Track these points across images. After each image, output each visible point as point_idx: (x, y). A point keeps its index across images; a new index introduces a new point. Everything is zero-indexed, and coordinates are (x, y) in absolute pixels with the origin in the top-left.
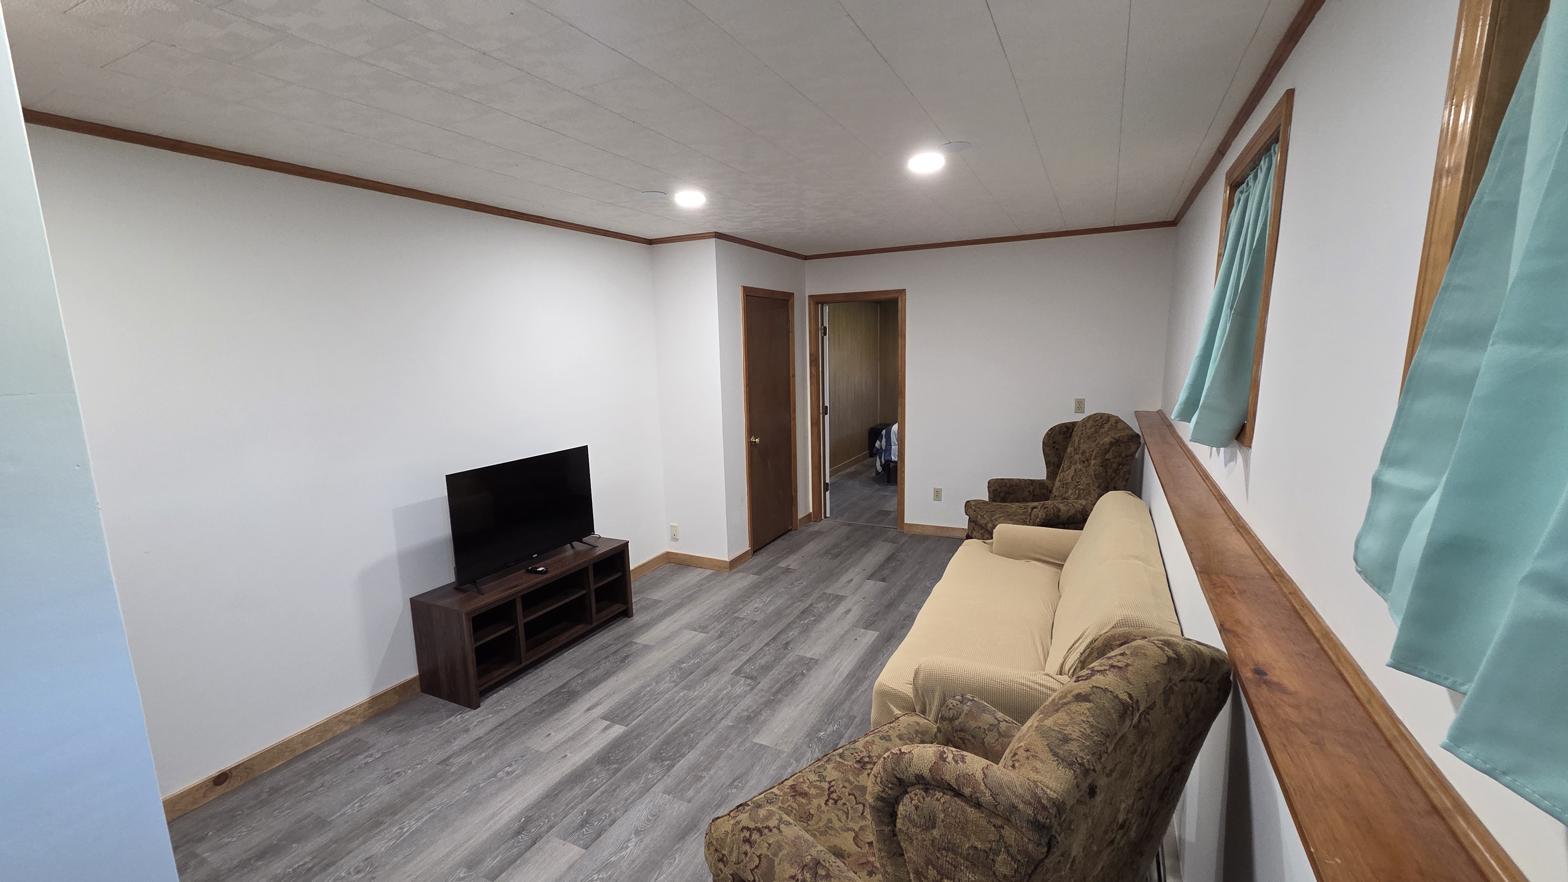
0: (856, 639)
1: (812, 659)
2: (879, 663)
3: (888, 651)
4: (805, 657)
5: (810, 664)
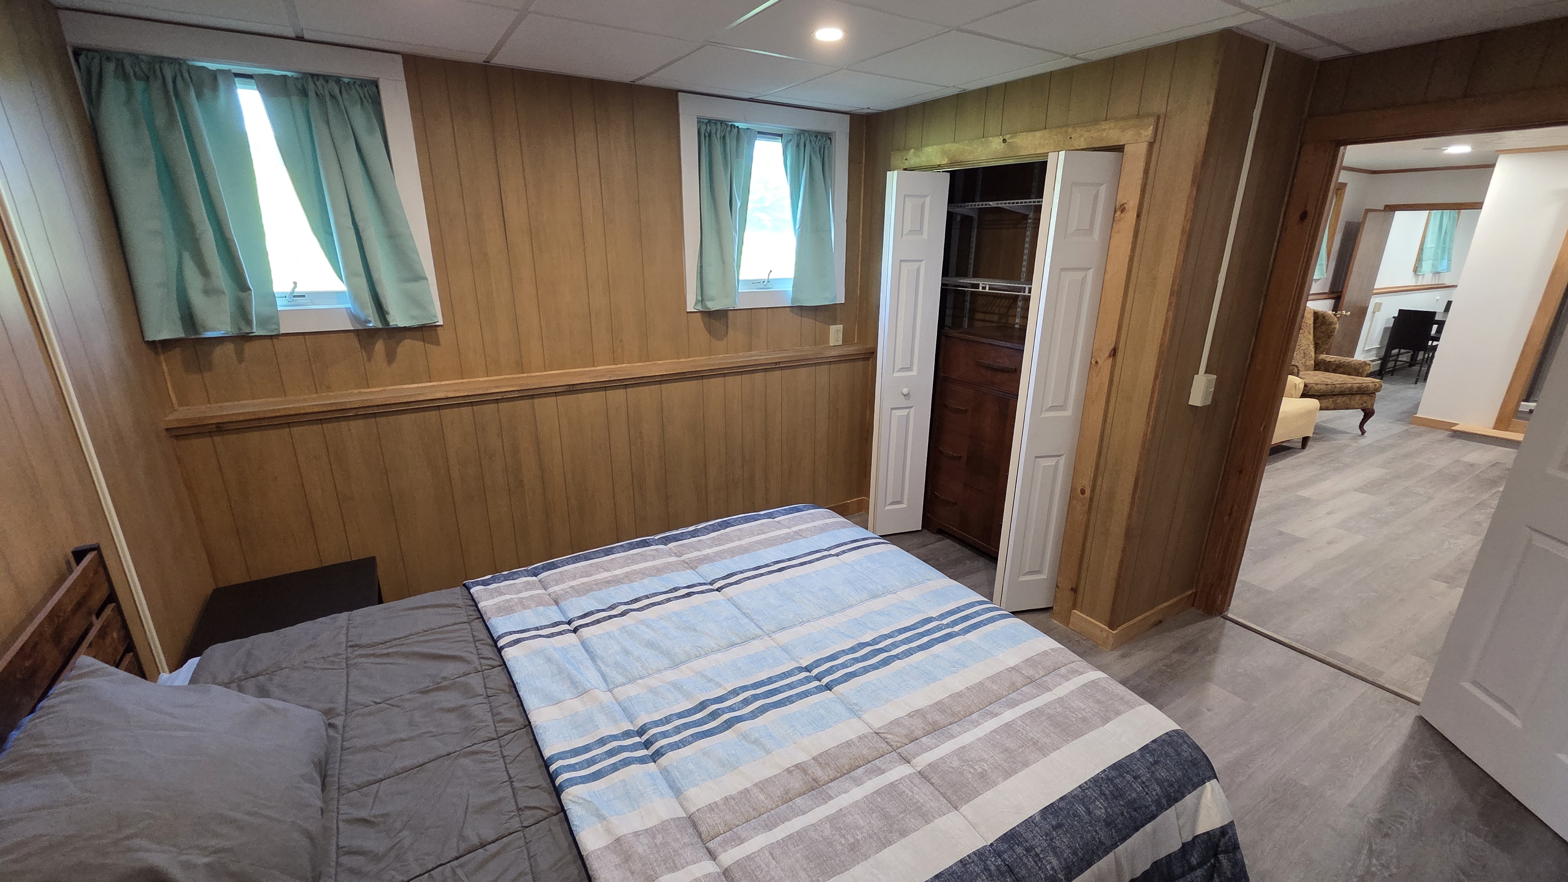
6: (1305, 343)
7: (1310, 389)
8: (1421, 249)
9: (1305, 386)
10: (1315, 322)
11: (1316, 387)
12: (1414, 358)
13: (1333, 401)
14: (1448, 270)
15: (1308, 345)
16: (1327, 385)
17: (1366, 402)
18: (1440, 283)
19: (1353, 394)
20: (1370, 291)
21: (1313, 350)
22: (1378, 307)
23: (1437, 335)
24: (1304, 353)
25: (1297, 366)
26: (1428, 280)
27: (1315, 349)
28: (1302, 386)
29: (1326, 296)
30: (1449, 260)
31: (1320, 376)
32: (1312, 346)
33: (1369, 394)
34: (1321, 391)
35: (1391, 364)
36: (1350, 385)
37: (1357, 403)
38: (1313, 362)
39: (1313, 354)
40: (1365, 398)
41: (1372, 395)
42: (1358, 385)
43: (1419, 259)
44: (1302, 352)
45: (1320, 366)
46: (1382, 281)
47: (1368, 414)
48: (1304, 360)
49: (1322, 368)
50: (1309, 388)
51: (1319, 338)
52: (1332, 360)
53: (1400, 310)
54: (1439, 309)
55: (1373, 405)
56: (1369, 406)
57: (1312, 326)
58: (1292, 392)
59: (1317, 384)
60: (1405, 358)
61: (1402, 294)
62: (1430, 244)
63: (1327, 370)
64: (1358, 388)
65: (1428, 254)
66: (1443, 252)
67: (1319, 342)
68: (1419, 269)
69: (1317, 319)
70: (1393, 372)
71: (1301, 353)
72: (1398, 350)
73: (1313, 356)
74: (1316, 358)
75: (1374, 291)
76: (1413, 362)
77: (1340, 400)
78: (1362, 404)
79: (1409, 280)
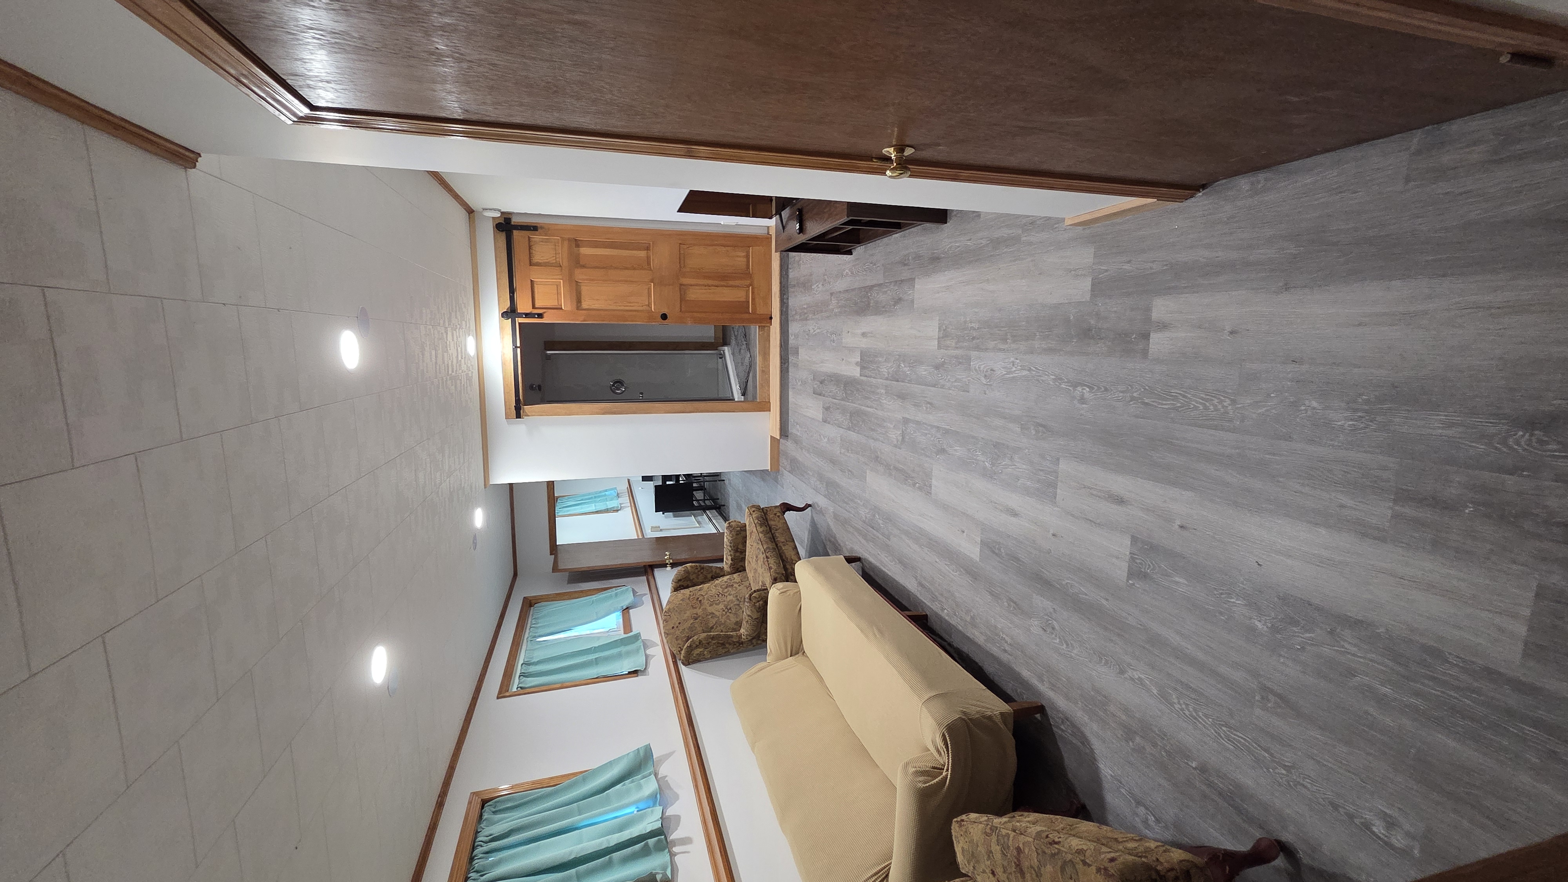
0: (963, 532)
1: (931, 487)
2: (937, 560)
3: (953, 571)
4: (931, 479)
5: (925, 489)
6: (714, 591)
7: (777, 573)
8: (597, 512)
9: (775, 580)
10: (687, 587)
11: (774, 567)
12: (697, 489)
13: (784, 545)
14: (616, 488)
15: (715, 586)
16: (767, 557)
17: (775, 514)
18: (626, 491)
19: (770, 528)
20: (641, 541)
21: (720, 579)
22: (655, 529)
23: (674, 478)
24: (726, 588)
25: (751, 595)
26: (625, 500)
27: (719, 577)
28: (780, 585)
29: (650, 578)
30: (606, 491)
31: (753, 564)
32: (717, 582)
33: (765, 514)
34: (777, 562)
35: (708, 503)
36: (761, 535)
37: (779, 522)
38: (735, 576)
39: (725, 578)
40: (771, 516)
41: (765, 511)
42: (758, 528)
43: (607, 511)
44: (726, 590)
45: (739, 566)
46: (631, 533)
47: (787, 507)
48: (736, 585)
49: (741, 564)
50: (777, 575)
51: (706, 577)
52: (730, 558)
53: (656, 511)
54: (651, 485)
55: (776, 507)
56: (779, 509)
57: (691, 589)
58: (792, 594)
59: (770, 568)
60: (699, 495)
61: (641, 515)
62: (593, 508)
63: (743, 559)
64: (761, 525)
65: (601, 506)
66: (599, 497)
67: (709, 576)
68: (616, 509)
69: (683, 586)
70: (714, 500)
71: (728, 591)
72: (694, 502)
73: (728, 577)
74: (729, 574)
75: (641, 537)
76: (701, 488)
77: (781, 539)
78: (779, 516)
79: (627, 514)
